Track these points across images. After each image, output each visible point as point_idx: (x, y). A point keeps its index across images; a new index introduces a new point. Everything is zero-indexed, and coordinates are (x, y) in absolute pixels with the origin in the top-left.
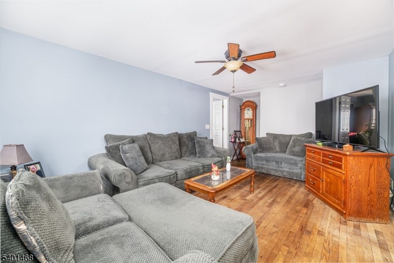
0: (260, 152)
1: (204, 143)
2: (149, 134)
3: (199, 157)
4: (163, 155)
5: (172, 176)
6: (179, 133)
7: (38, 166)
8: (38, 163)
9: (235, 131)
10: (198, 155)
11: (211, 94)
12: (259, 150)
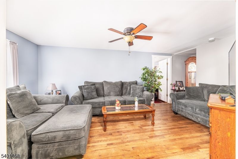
0: (187, 99)
1: (136, 88)
2: (105, 82)
3: (131, 96)
4: (109, 93)
5: (101, 104)
6: (122, 81)
7: (60, 91)
8: (60, 90)
9: (176, 82)
10: (131, 95)
11: (153, 56)
12: (186, 97)
